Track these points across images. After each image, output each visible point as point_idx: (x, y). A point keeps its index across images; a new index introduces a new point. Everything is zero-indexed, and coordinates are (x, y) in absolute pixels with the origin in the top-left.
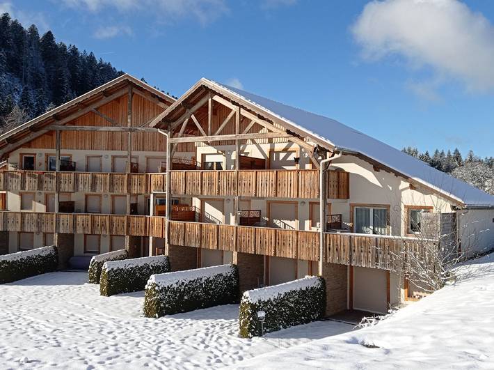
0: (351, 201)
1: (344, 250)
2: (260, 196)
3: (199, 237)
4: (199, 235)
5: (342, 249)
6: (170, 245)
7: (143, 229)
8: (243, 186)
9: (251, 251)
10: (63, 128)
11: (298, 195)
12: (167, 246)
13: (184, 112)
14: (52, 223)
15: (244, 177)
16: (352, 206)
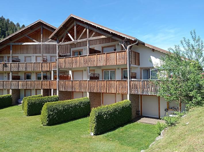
0: (140, 66)
1: (140, 88)
2: (99, 65)
3: (72, 86)
4: (72, 85)
5: (139, 87)
6: (59, 91)
7: (49, 86)
8: (91, 62)
9: (95, 91)
10: (13, 44)
11: (117, 63)
12: (58, 91)
13: (64, 31)
14: (9, 85)
15: (91, 58)
16: (141, 68)
